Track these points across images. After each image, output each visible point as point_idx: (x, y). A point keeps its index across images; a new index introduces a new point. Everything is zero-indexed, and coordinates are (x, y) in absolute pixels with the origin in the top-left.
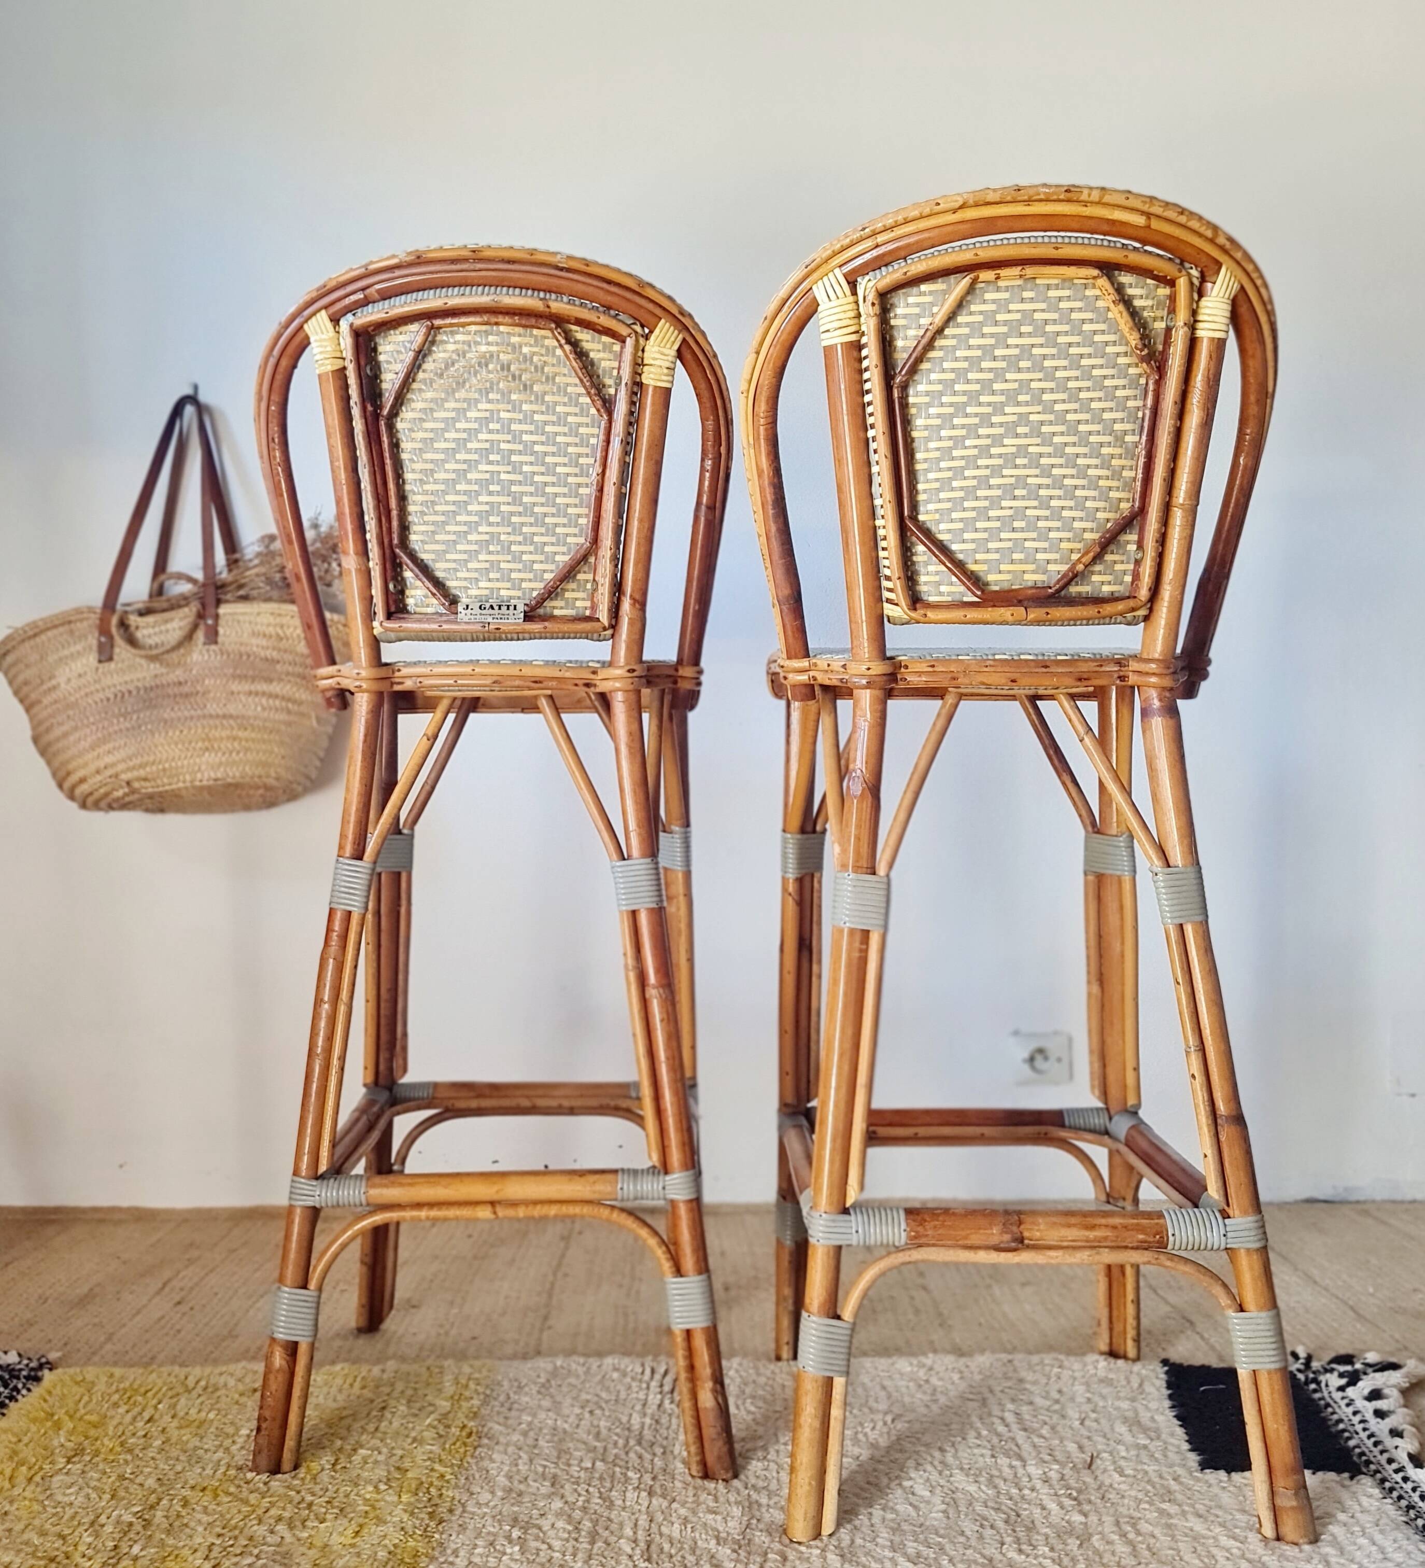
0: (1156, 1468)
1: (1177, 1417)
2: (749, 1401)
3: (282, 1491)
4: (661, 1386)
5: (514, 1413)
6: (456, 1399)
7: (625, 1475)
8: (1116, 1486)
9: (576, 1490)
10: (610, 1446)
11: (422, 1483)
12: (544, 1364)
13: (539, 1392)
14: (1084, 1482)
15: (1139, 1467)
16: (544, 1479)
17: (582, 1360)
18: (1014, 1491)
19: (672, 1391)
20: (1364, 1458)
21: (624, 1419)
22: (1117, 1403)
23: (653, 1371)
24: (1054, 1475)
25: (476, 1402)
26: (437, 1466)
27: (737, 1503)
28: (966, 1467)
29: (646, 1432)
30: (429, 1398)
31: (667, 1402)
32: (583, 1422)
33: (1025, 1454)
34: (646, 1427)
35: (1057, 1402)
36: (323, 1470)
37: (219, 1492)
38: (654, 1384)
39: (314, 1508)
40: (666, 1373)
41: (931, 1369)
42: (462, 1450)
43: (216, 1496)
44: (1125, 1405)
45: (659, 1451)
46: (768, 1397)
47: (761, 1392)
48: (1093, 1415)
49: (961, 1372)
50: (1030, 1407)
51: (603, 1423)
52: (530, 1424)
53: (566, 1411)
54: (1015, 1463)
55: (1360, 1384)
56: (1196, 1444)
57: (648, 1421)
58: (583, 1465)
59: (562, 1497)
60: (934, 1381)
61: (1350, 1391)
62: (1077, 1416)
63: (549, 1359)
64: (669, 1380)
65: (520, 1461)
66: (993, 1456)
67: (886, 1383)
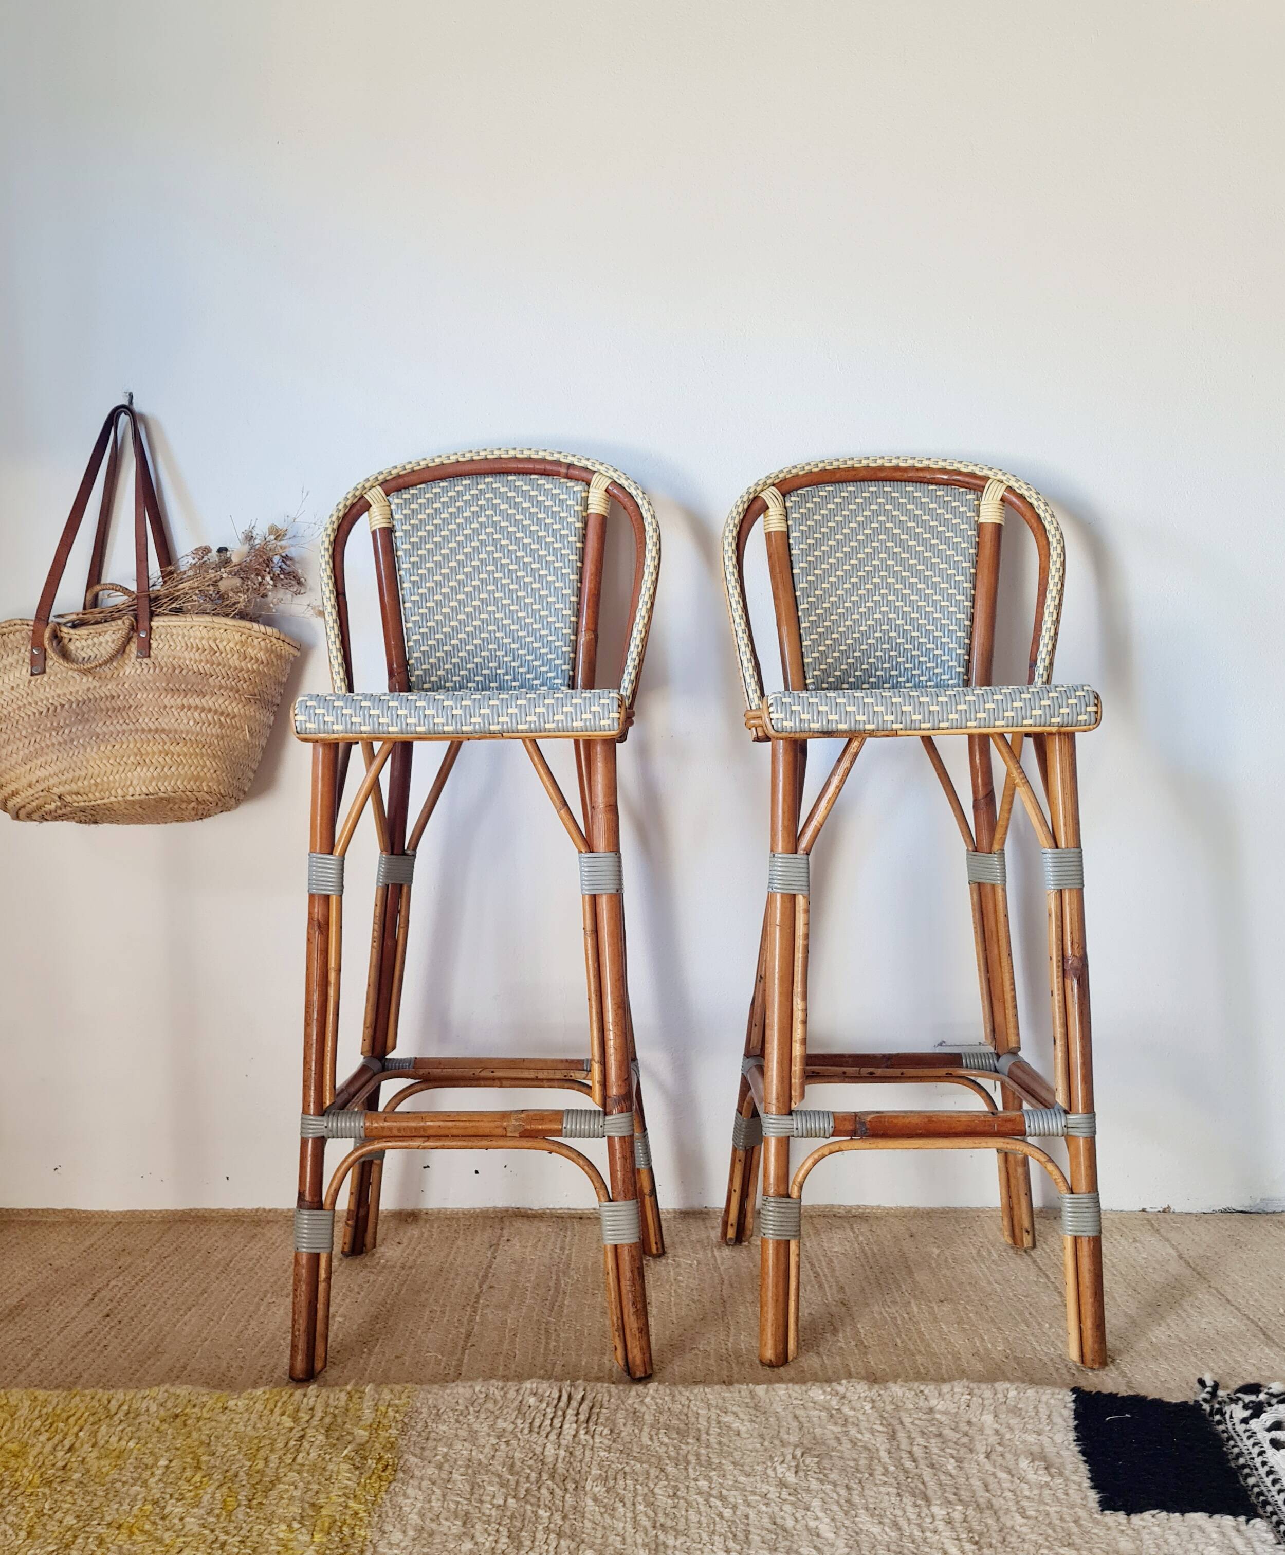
0: (1058, 1509)
1: (1083, 1452)
2: (662, 1431)
3: (196, 1529)
4: (577, 1414)
5: (431, 1444)
6: (377, 1426)
7: (535, 1513)
8: (1017, 1528)
9: (486, 1530)
10: (522, 1480)
11: (335, 1521)
12: (462, 1390)
13: (457, 1421)
14: (986, 1525)
15: (1041, 1508)
16: (456, 1517)
17: (501, 1384)
18: (917, 1533)
19: (587, 1422)
20: (1262, 1498)
21: (538, 1450)
22: (1024, 1436)
23: (570, 1398)
24: (957, 1516)
25: (394, 1432)
26: (351, 1503)
27: (645, 1545)
28: (872, 1506)
29: (559, 1465)
30: (348, 1426)
31: (582, 1432)
32: (498, 1453)
33: (930, 1493)
34: (560, 1461)
35: (966, 1434)
36: (239, 1506)
37: (135, 1530)
38: (571, 1412)
39: (227, 1548)
40: (583, 1398)
41: (843, 1397)
42: (377, 1485)
43: (132, 1534)
44: (1031, 1438)
45: (571, 1486)
46: (682, 1426)
47: (675, 1422)
48: (1000, 1449)
49: (873, 1401)
50: (939, 1439)
51: (517, 1455)
52: (445, 1455)
53: (482, 1441)
54: (919, 1502)
55: (1263, 1416)
56: (1098, 1481)
57: (562, 1453)
58: (495, 1502)
59: (473, 1538)
60: (846, 1410)
61: (1254, 1424)
62: (983, 1449)
63: (469, 1384)
64: (585, 1407)
65: (433, 1497)
66: (899, 1495)
67: (798, 1412)
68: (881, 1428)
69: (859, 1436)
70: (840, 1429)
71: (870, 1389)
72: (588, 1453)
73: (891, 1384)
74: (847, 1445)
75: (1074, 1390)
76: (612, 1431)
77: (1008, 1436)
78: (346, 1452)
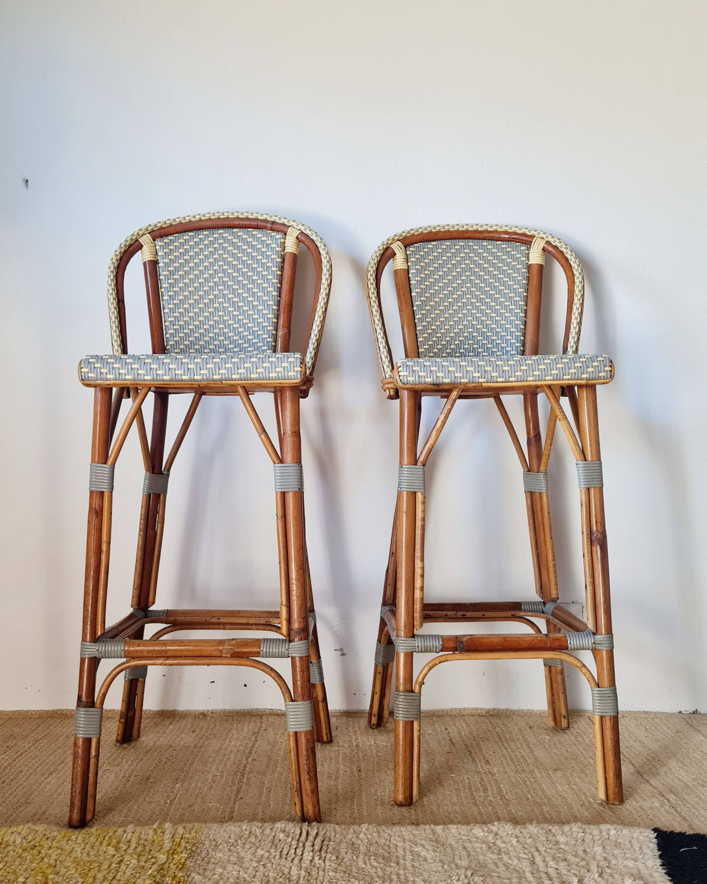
1: (668, 874)
2: (373, 857)
4: (313, 845)
5: (211, 866)
6: (172, 852)
12: (233, 829)
13: (229, 850)
17: (260, 824)
19: (320, 850)
21: (286, 871)
22: (625, 862)
23: (308, 834)
30: (153, 852)
31: (317, 858)
32: (258, 873)
34: (301, 879)
35: (583, 859)
38: (308, 844)
40: (317, 834)
41: (496, 834)
44: (630, 863)
46: (386, 854)
47: (381, 851)
48: (609, 871)
49: (517, 837)
50: (565, 863)
51: (271, 874)
52: (221, 874)
53: (247, 865)
57: (303, 873)
60: (499, 843)
62: (596, 870)
63: (238, 824)
64: (318, 840)
67: (466, 844)
68: (524, 856)
69: (510, 862)
70: (496, 857)
71: (515, 829)
72: (321, 873)
73: (528, 825)
74: (502, 868)
75: (655, 830)
76: (337, 857)
77: (614, 862)
78: (150, 872)
